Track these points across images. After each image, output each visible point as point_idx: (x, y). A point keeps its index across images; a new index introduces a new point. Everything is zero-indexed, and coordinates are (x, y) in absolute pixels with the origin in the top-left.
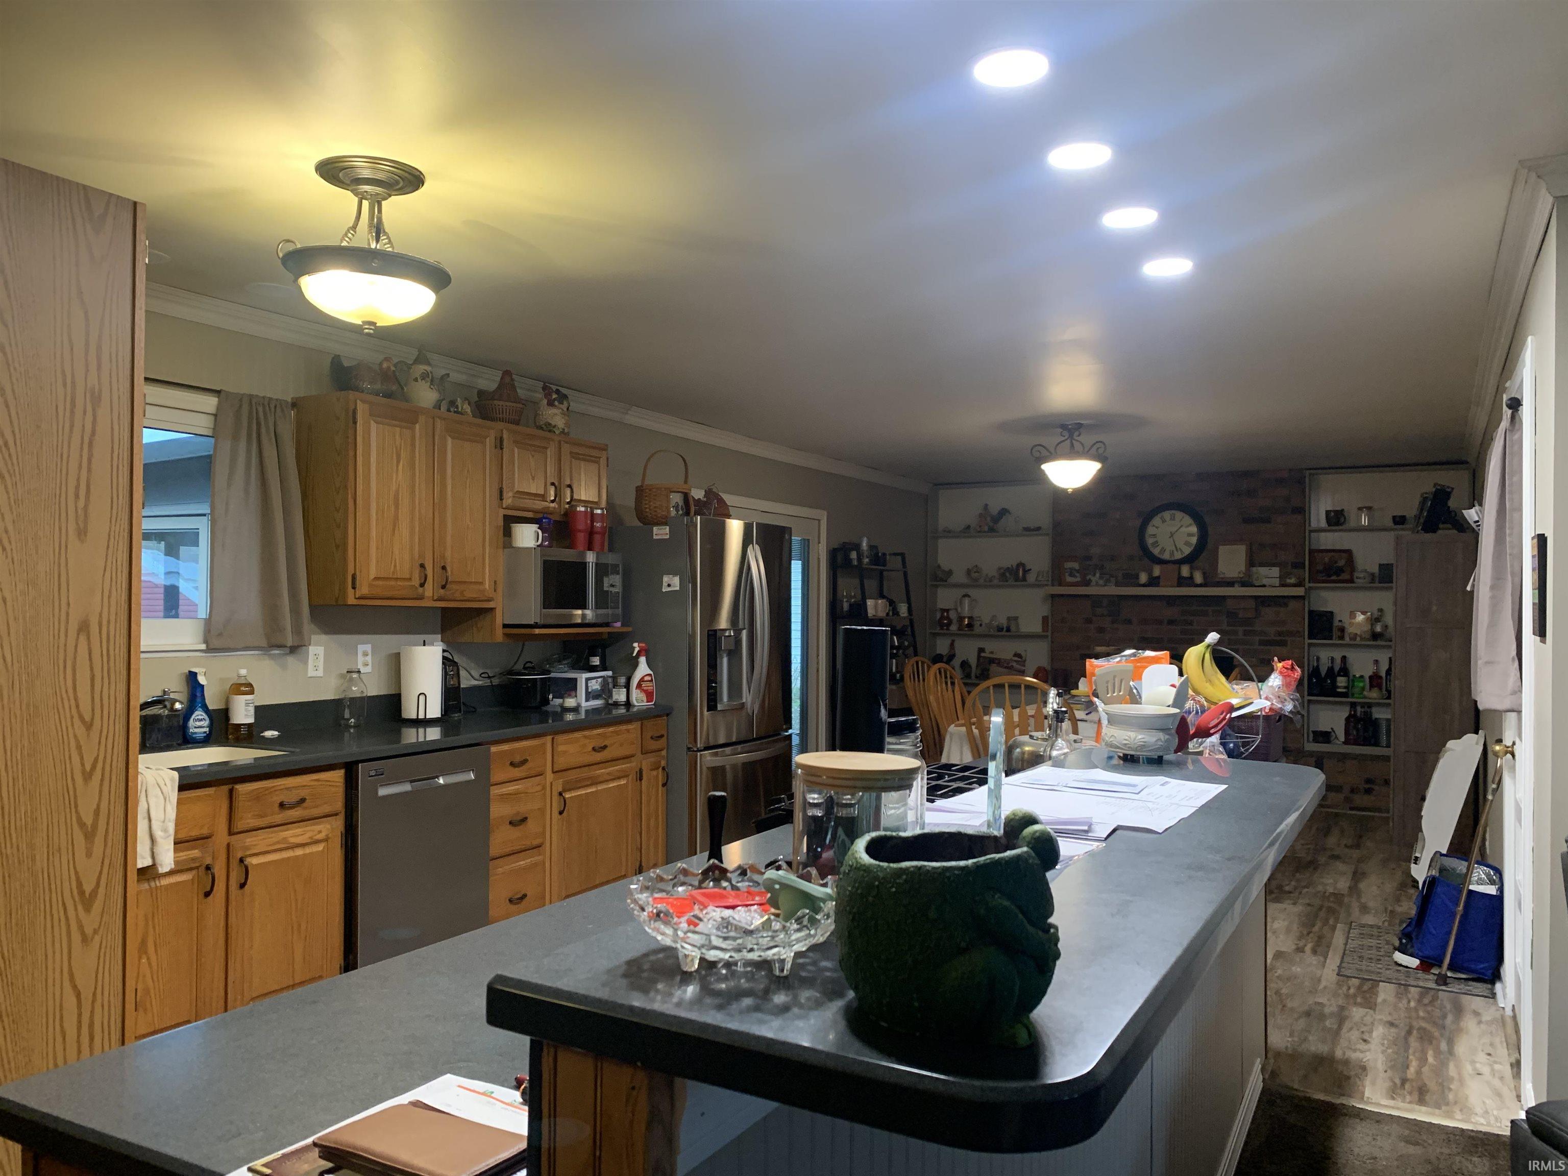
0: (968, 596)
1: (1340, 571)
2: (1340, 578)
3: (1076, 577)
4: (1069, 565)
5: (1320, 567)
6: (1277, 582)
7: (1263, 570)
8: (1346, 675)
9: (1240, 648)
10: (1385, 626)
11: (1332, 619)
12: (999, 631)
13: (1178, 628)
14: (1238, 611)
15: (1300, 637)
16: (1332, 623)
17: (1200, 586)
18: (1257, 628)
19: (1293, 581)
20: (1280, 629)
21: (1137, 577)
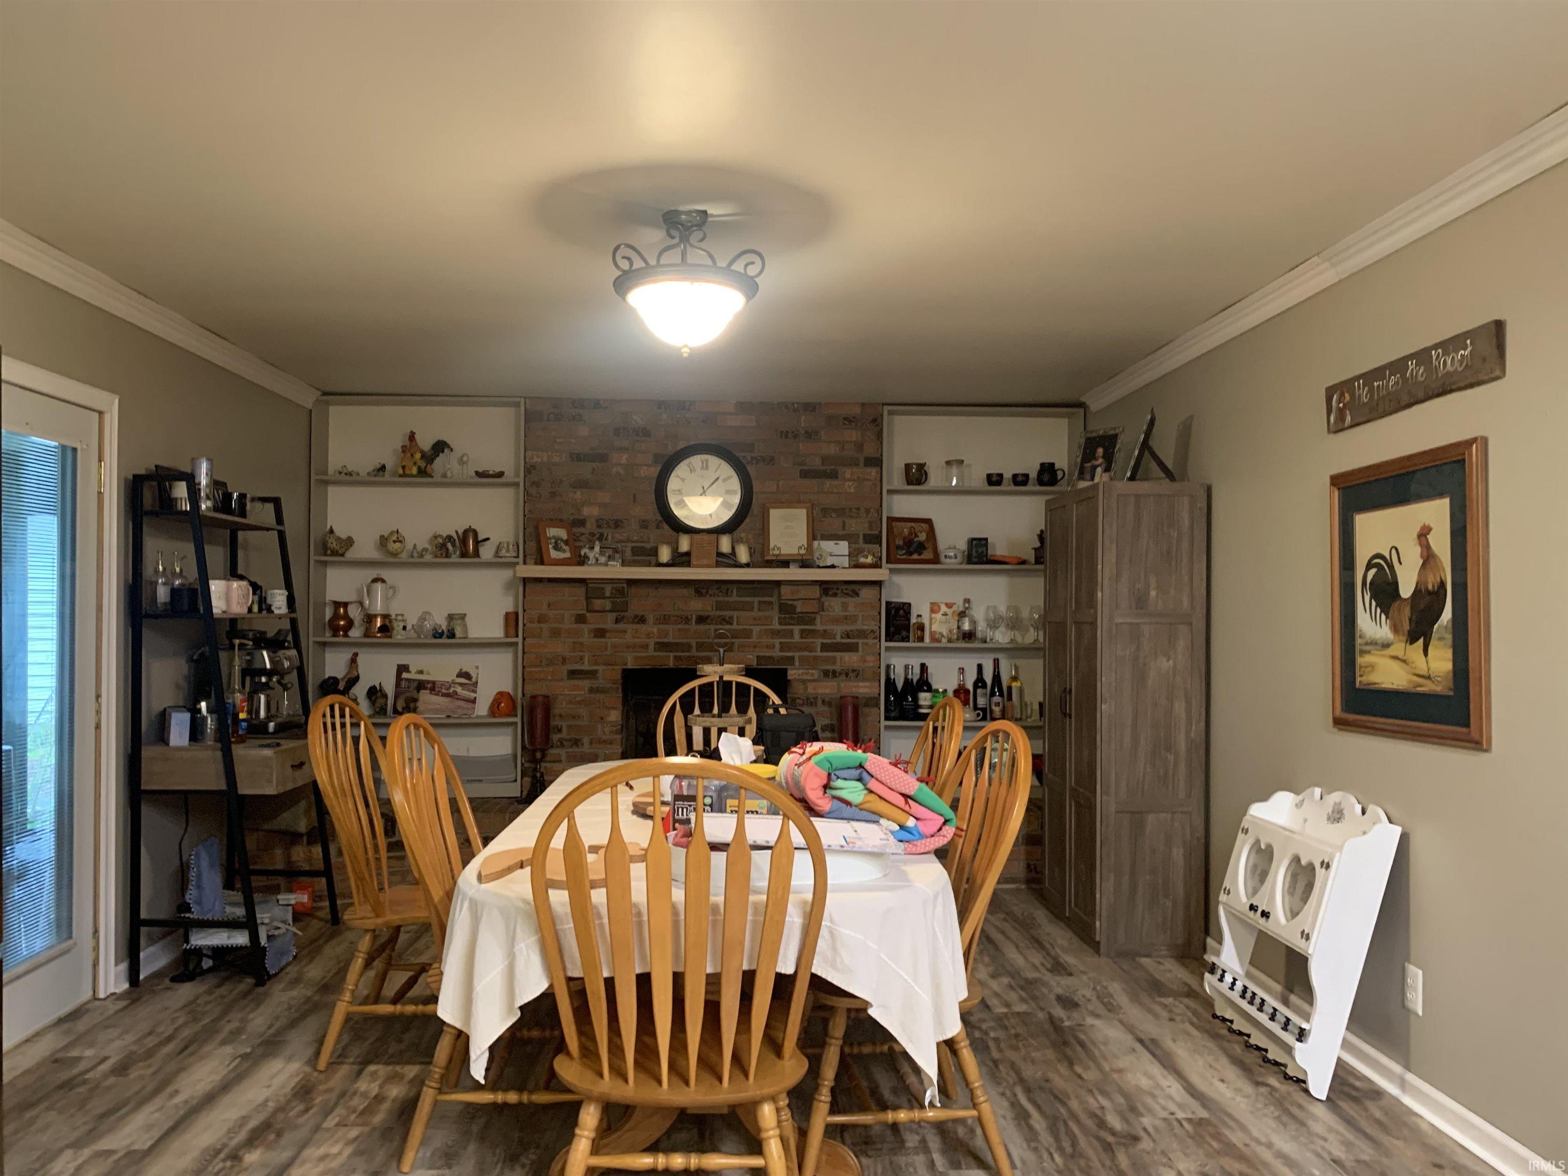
0: (383, 581)
1: (921, 547)
2: (923, 557)
3: (564, 551)
4: (553, 532)
5: (900, 542)
6: (845, 561)
7: (828, 546)
8: (930, 689)
9: (797, 655)
10: (973, 622)
11: (909, 613)
12: (435, 637)
13: (712, 627)
14: (795, 603)
15: (875, 638)
16: (909, 620)
17: (747, 565)
18: (819, 627)
19: (869, 560)
20: (848, 628)
21: (655, 552)
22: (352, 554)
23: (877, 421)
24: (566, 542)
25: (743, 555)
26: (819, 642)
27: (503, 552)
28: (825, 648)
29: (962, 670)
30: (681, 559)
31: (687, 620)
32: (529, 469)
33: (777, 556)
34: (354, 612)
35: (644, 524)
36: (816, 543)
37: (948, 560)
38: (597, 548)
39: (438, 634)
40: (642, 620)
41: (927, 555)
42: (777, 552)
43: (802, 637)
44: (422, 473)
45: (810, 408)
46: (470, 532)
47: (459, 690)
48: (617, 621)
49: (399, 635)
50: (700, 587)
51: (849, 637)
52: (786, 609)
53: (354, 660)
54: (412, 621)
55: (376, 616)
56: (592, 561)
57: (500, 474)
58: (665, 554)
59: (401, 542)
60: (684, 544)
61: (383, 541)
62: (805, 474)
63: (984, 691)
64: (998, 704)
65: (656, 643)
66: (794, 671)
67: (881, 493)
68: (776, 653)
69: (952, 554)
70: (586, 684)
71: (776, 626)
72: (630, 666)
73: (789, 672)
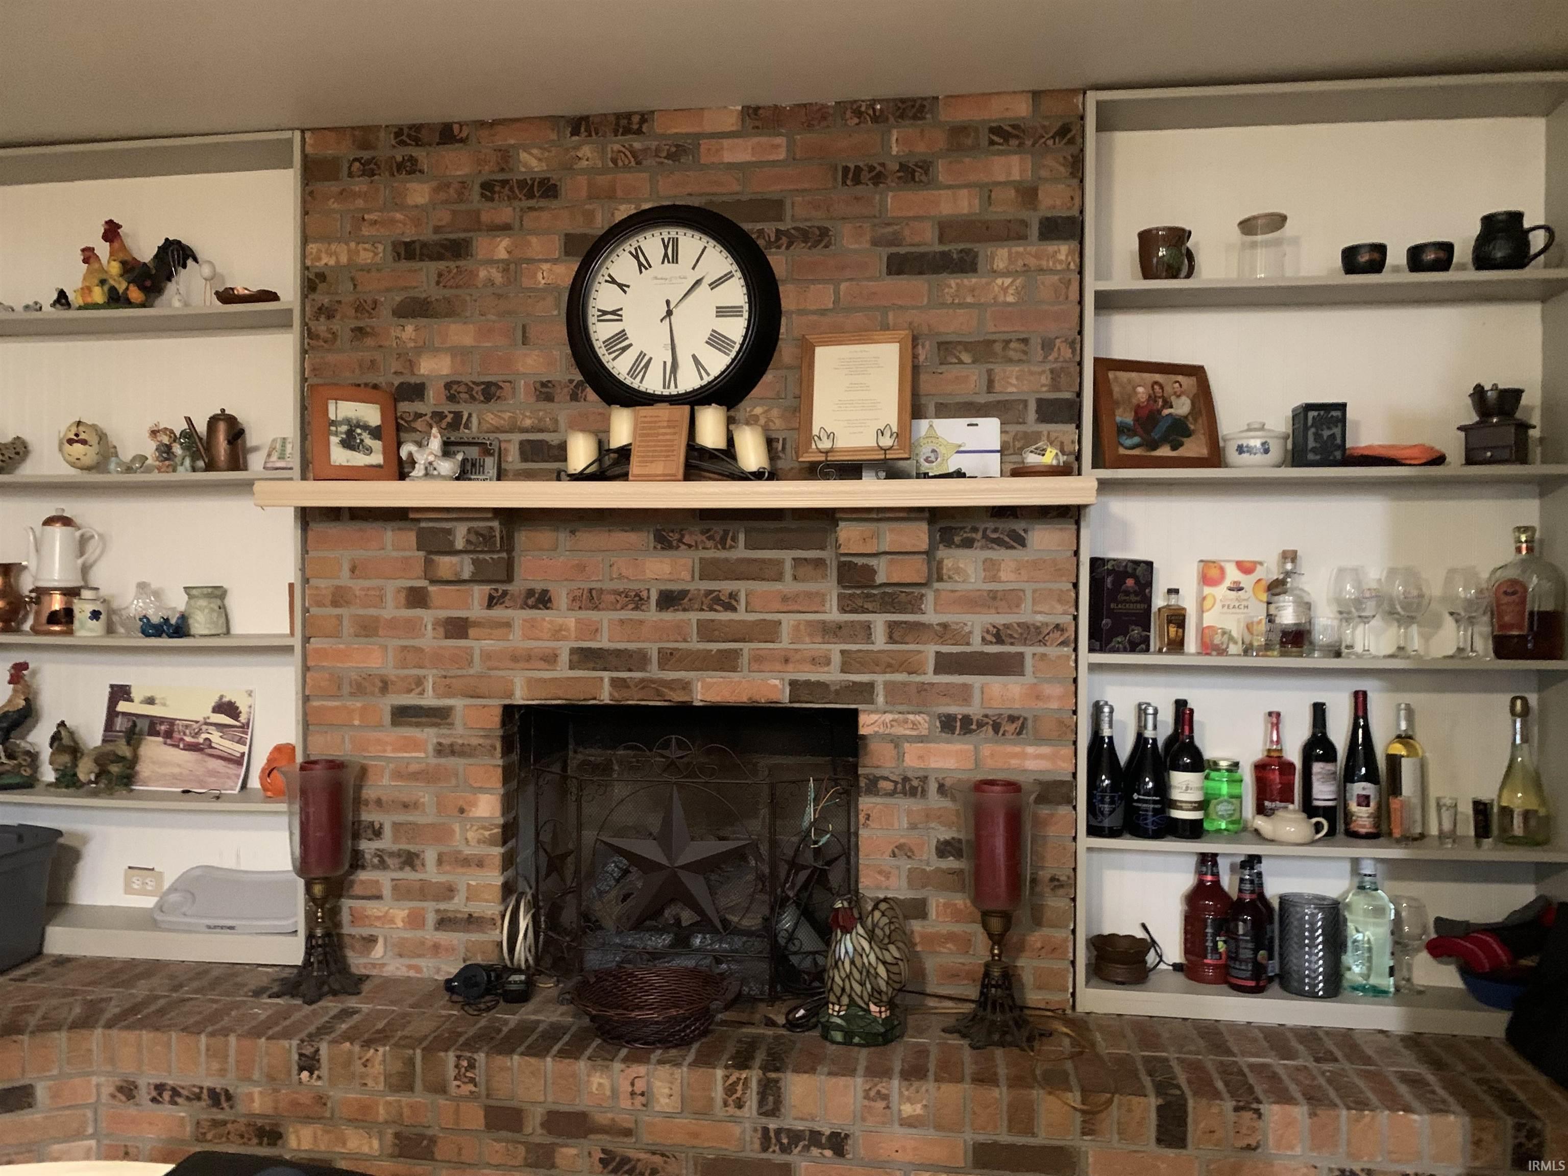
0: (67, 520)
1: (1177, 430)
2: (1181, 452)
3: (369, 451)
4: (346, 410)
5: (1125, 417)
6: (992, 462)
7: (950, 430)
9: (879, 679)
10: (1306, 606)
11: (1150, 584)
13: (694, 617)
14: (873, 562)
15: (1064, 643)
16: (1148, 600)
18: (931, 616)
19: (1050, 457)
20: (1001, 619)
22: (26, 470)
23: (1071, 128)
24: (376, 433)
25: (753, 452)
26: (930, 650)
28: (945, 664)
29: (1275, 718)
30: (616, 463)
31: (638, 601)
32: (313, 282)
33: (827, 452)
35: (544, 390)
36: (923, 425)
37: (1245, 458)
39: (152, 629)
40: (543, 600)
41: (1194, 447)
42: (825, 445)
43: (891, 639)
45: (912, 109)
46: (221, 419)
47: (216, 737)
48: (492, 602)
50: (661, 526)
51: (999, 640)
52: (854, 576)
54: (118, 600)
55: (52, 591)
57: (268, 298)
58: (581, 453)
60: (624, 429)
62: (899, 265)
63: (1330, 766)
64: (1364, 801)
65: (573, 651)
66: (874, 717)
67: (1081, 302)
68: (832, 675)
69: (1256, 443)
70: (429, 735)
71: (833, 615)
72: (520, 698)
73: (863, 719)
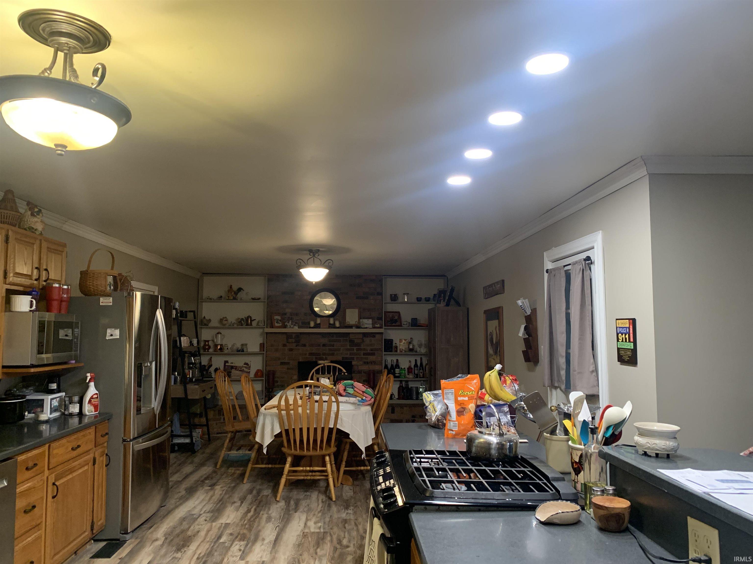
0: (221, 333)
1: (396, 321)
2: (396, 324)
3: (280, 323)
4: (276, 317)
5: (389, 320)
6: (371, 326)
7: (365, 321)
8: (399, 368)
9: (355, 357)
10: (413, 346)
11: (392, 342)
12: (237, 352)
13: (327, 348)
14: (354, 340)
15: (381, 351)
16: (392, 345)
17: (338, 328)
18: (362, 347)
19: (378, 326)
20: (372, 348)
21: (309, 323)
22: (211, 325)
23: (381, 281)
24: (280, 321)
25: (337, 324)
26: (362, 352)
27: (260, 324)
28: (364, 354)
29: (410, 361)
30: (317, 326)
31: (319, 345)
32: (269, 297)
34: (211, 343)
35: (305, 314)
36: (361, 320)
37: (404, 326)
38: (290, 322)
39: (238, 351)
40: (304, 345)
41: (398, 323)
42: (348, 323)
43: (357, 351)
44: (235, 299)
45: (360, 276)
46: (249, 317)
47: (244, 369)
48: (296, 346)
49: (226, 351)
50: (323, 335)
51: (372, 351)
52: (352, 341)
53: (210, 359)
54: (230, 346)
55: (218, 345)
56: (289, 327)
57: (259, 299)
58: (312, 324)
59: (227, 321)
60: (319, 321)
61: (221, 320)
62: (358, 298)
63: (417, 368)
64: (421, 373)
65: (309, 353)
66: (354, 362)
67: (382, 304)
68: (348, 356)
69: (405, 323)
70: (286, 366)
71: (349, 347)
72: (300, 360)
73: (353, 362)
